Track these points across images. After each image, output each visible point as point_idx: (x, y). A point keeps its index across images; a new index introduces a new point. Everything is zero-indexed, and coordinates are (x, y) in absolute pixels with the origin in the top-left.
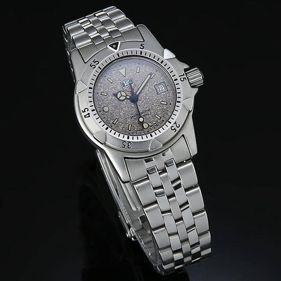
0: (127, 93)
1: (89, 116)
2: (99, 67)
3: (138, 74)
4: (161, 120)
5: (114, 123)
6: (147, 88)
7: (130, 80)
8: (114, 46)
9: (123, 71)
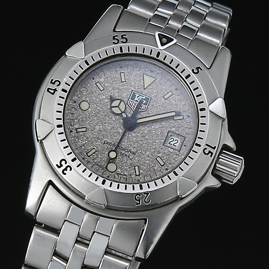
0: (128, 110)
1: (53, 94)
2: (121, 48)
3: (163, 100)
4: (138, 178)
5: (78, 130)
6: (157, 126)
7: (147, 99)
8: (164, 40)
9: (148, 80)
